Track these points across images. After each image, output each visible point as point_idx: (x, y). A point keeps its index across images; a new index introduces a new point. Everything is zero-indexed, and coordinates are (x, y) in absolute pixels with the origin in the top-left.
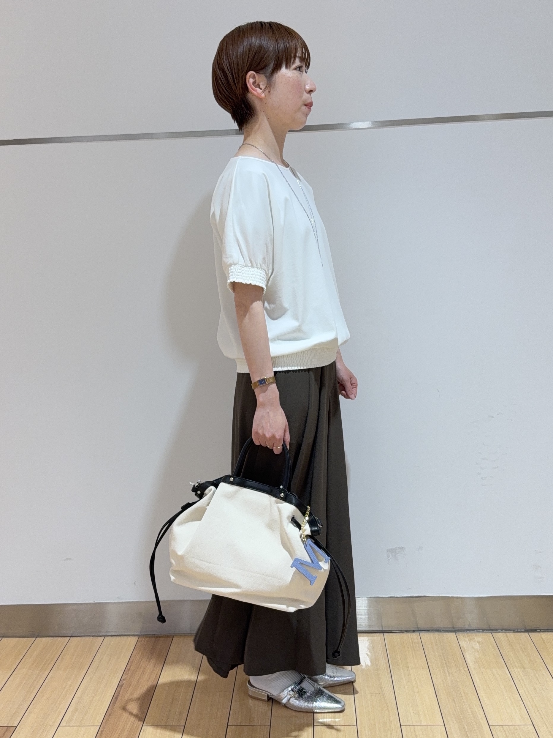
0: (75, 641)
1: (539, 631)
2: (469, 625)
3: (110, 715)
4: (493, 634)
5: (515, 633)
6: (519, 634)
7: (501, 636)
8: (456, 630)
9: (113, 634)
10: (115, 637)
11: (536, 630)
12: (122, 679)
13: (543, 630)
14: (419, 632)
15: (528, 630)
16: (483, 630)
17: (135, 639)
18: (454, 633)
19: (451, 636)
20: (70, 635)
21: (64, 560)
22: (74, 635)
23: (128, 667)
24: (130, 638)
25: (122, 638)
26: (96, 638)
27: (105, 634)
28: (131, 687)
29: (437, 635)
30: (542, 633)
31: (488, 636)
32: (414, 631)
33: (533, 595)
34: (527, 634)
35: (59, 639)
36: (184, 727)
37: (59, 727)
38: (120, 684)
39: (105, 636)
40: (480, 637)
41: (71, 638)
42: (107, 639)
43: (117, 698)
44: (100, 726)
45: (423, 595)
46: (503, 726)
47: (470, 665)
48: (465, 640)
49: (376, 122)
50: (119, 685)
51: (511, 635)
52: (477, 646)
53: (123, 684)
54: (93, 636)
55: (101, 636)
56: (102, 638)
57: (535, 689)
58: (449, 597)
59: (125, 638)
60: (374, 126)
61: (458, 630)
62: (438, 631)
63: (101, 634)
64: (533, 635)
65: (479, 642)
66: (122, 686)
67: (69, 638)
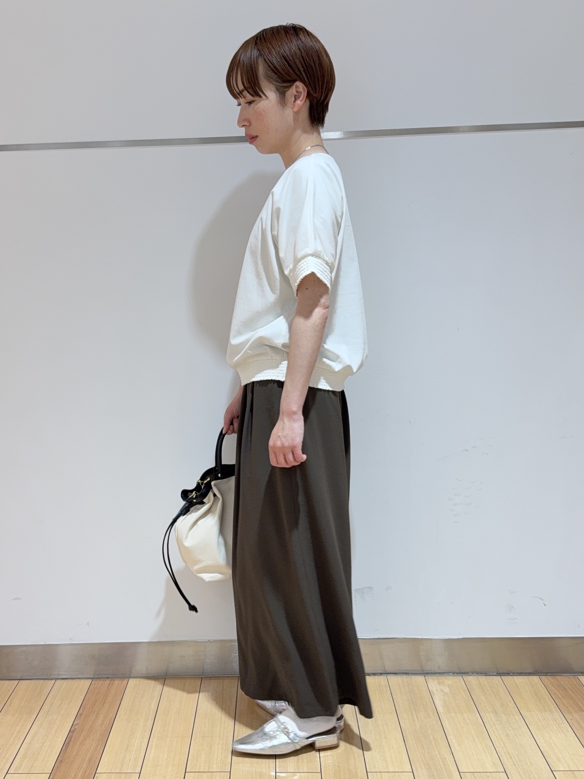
0: (24, 684)
1: (512, 674)
2: (439, 667)
3: (61, 762)
4: (463, 677)
5: (486, 677)
6: (491, 677)
7: (472, 680)
8: (425, 673)
9: (64, 677)
10: (67, 680)
11: (509, 673)
12: (74, 724)
13: (516, 673)
14: (387, 675)
15: (499, 673)
16: (454, 673)
17: (87, 683)
18: (423, 676)
19: (420, 679)
20: (19, 678)
21: (13, 600)
22: (22, 678)
23: (80, 712)
24: (82, 681)
25: (75, 681)
26: (47, 681)
27: (56, 677)
28: (83, 733)
29: (405, 678)
30: (514, 677)
31: (458, 680)
32: (381, 674)
33: (506, 637)
34: (499, 678)
35: (7, 682)
36: (139, 774)
37: (7, 774)
38: (73, 729)
39: (56, 679)
40: (450, 680)
41: (21, 681)
42: (58, 682)
43: (68, 744)
44: (51, 774)
45: (390, 637)
46: (475, 773)
47: (440, 709)
48: (433, 683)
49: (348, 132)
50: (71, 730)
51: (483, 679)
52: (447, 690)
53: (75, 729)
54: (43, 679)
55: (51, 679)
56: (54, 681)
57: (507, 735)
58: (418, 639)
59: (78, 681)
60: (347, 136)
61: (427, 673)
62: (406, 674)
63: (52, 677)
64: (506, 679)
65: (449, 686)
66: (74, 731)
67: (18, 681)
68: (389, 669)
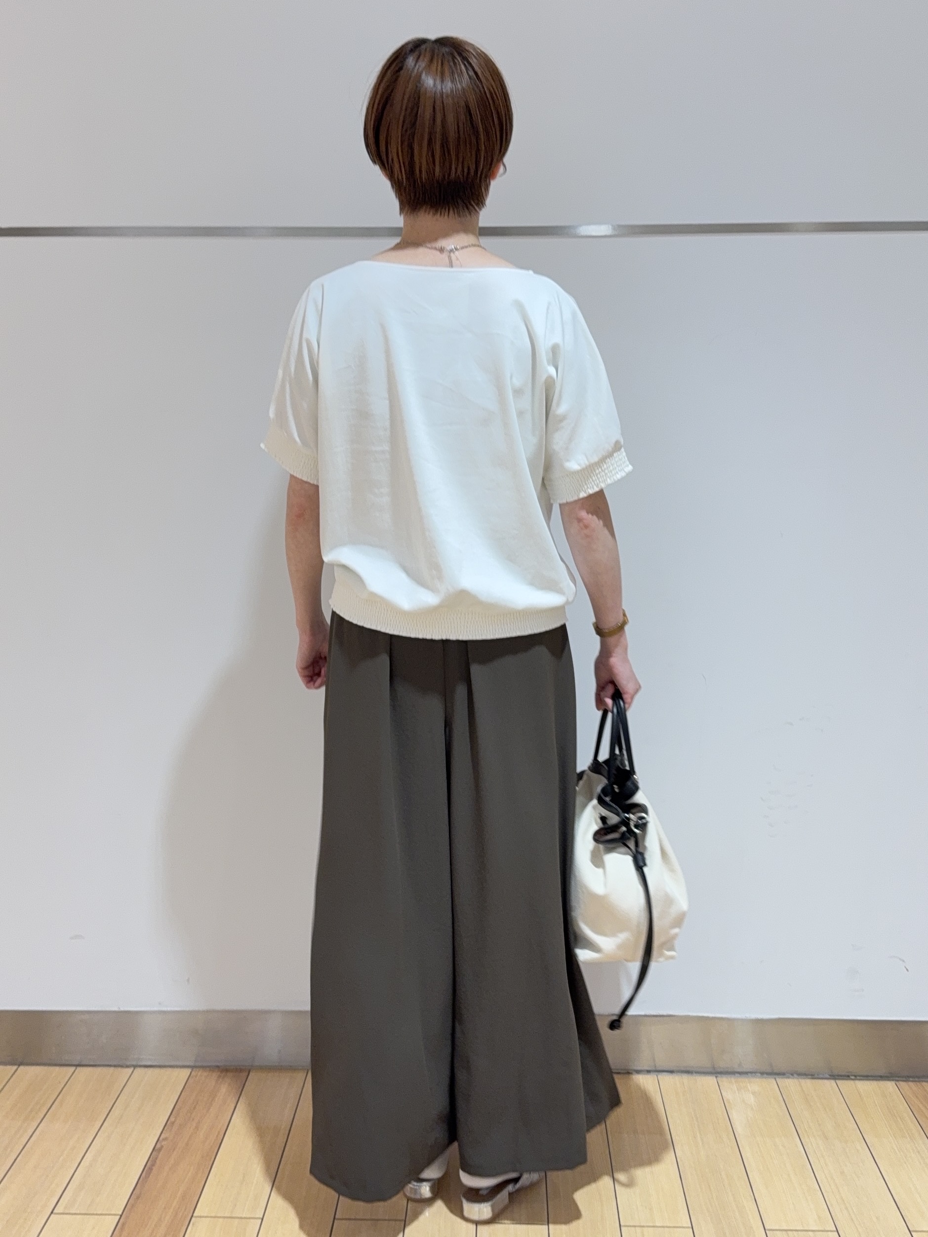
0: (83, 1073)
1: (853, 1077)
2: (740, 1065)
3: (138, 1198)
4: (777, 1079)
5: (814, 1081)
6: (820, 1081)
7: (791, 1084)
8: (716, 1072)
9: (149, 1063)
10: (151, 1069)
11: (848, 1076)
12: (161, 1139)
13: (860, 1076)
14: (657, 1073)
15: (833, 1076)
16: (762, 1073)
17: (186, 1072)
18: (715, 1078)
19: (711, 1080)
20: (77, 1063)
21: (72, 938)
22: (83, 1063)
23: (172, 1119)
24: (176, 1072)
25: (163, 1071)
26: (119, 1069)
27: (134, 1063)
28: (175, 1153)
29: (685, 1078)
30: (857, 1082)
31: (769, 1084)
32: (649, 1072)
33: (845, 1018)
34: (833, 1082)
35: (57, 1069)
36: (260, 1220)
37: (52, 1215)
38: (158, 1146)
39: (135, 1067)
40: (756, 1085)
41: (79, 1069)
42: (139, 1071)
43: (151, 1169)
44: (121, 1216)
45: (665, 1013)
46: (789, 1232)
47: (739, 1130)
48: (730, 1086)
49: (619, 226)
50: (156, 1148)
51: (807, 1083)
52: (751, 1099)
53: (162, 1147)
54: (115, 1066)
55: (128, 1066)
56: (130, 1070)
57: (842, 1173)
58: (707, 1018)
59: (169, 1070)
60: (616, 233)
61: (721, 1073)
62: (688, 1072)
63: (128, 1063)
64: (844, 1084)
65: (754, 1093)
66: (160, 1149)
67: (73, 1069)
68: (661, 1064)
